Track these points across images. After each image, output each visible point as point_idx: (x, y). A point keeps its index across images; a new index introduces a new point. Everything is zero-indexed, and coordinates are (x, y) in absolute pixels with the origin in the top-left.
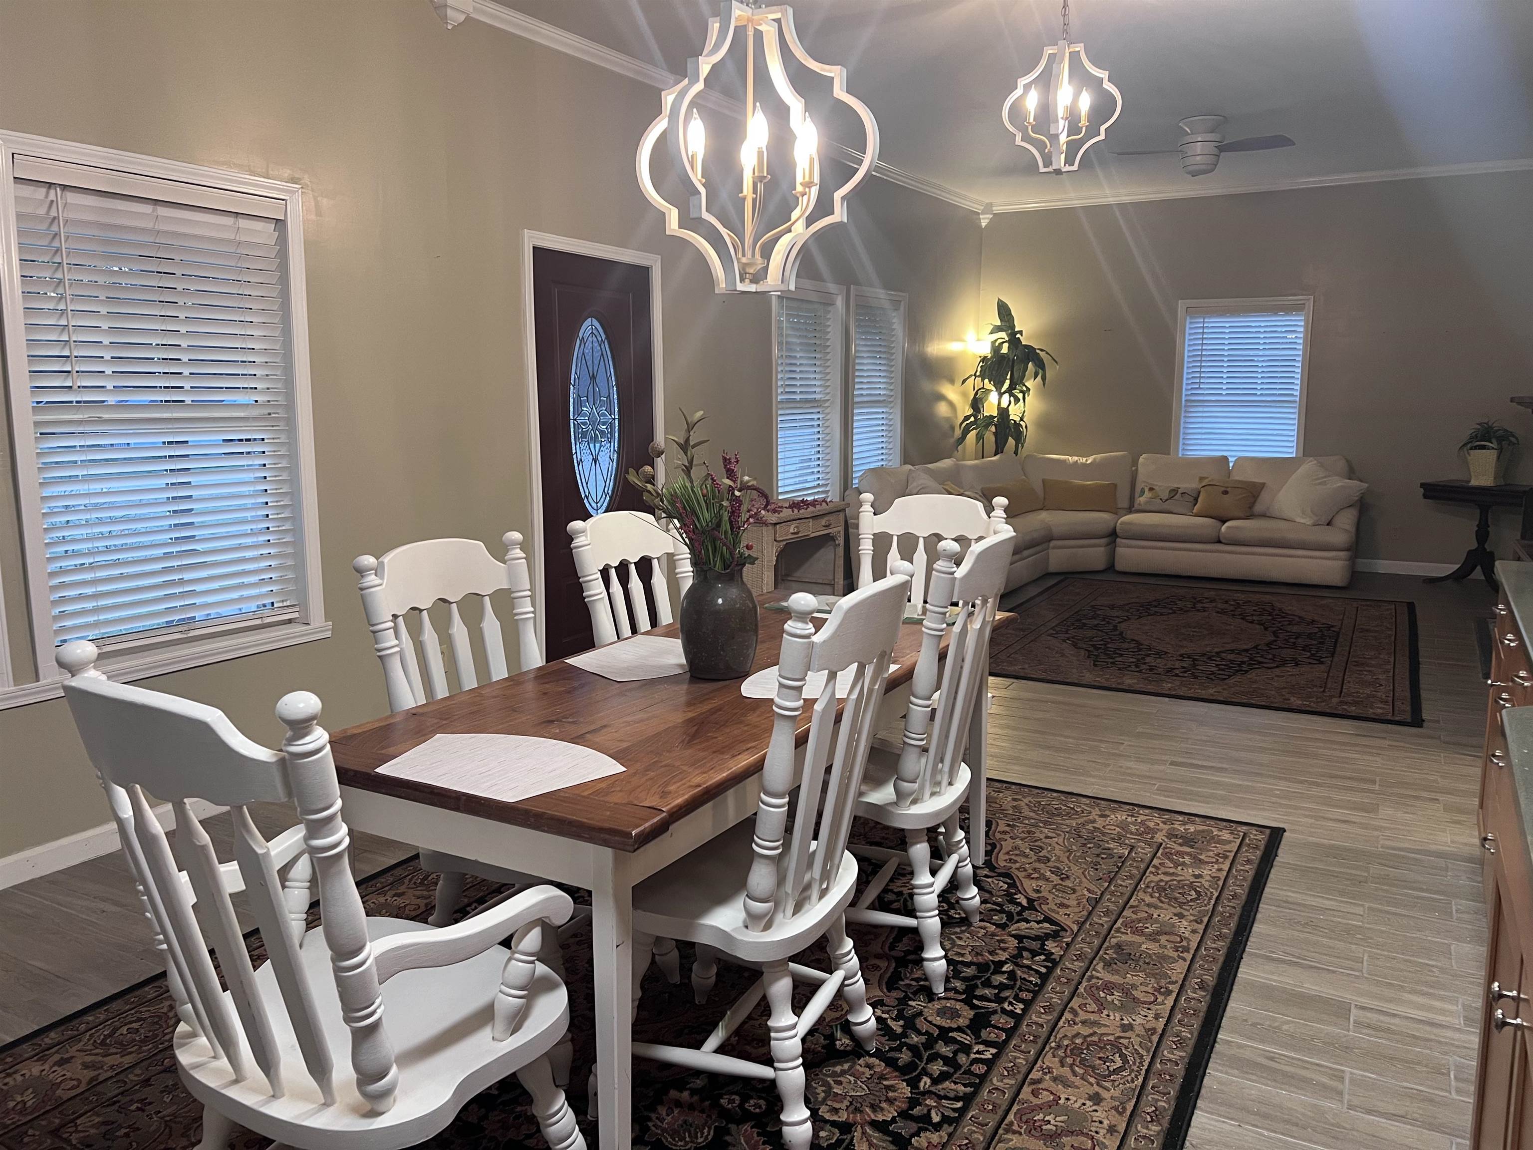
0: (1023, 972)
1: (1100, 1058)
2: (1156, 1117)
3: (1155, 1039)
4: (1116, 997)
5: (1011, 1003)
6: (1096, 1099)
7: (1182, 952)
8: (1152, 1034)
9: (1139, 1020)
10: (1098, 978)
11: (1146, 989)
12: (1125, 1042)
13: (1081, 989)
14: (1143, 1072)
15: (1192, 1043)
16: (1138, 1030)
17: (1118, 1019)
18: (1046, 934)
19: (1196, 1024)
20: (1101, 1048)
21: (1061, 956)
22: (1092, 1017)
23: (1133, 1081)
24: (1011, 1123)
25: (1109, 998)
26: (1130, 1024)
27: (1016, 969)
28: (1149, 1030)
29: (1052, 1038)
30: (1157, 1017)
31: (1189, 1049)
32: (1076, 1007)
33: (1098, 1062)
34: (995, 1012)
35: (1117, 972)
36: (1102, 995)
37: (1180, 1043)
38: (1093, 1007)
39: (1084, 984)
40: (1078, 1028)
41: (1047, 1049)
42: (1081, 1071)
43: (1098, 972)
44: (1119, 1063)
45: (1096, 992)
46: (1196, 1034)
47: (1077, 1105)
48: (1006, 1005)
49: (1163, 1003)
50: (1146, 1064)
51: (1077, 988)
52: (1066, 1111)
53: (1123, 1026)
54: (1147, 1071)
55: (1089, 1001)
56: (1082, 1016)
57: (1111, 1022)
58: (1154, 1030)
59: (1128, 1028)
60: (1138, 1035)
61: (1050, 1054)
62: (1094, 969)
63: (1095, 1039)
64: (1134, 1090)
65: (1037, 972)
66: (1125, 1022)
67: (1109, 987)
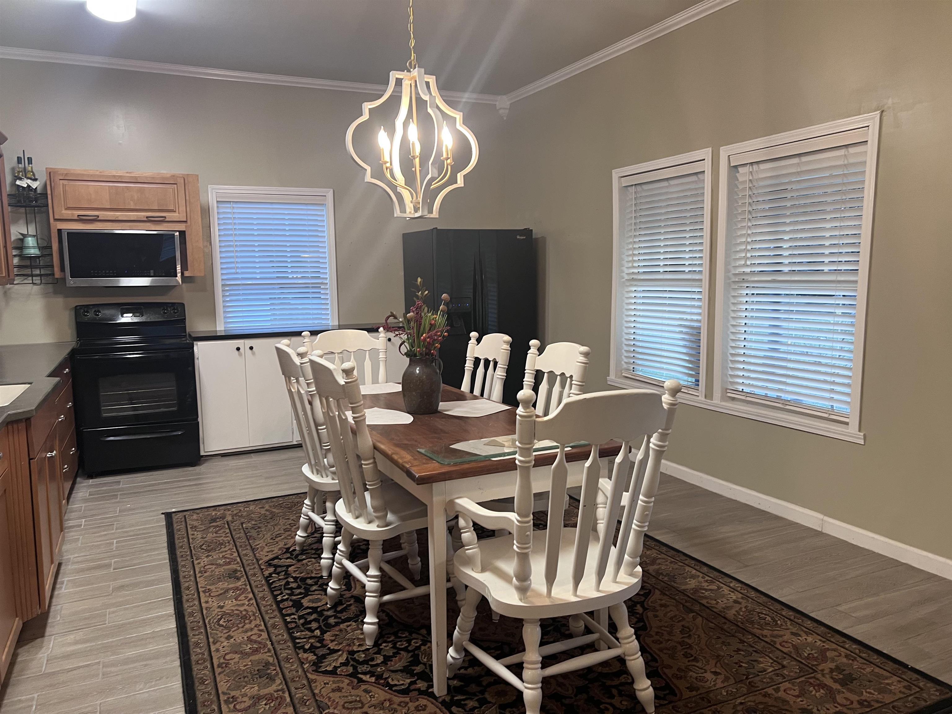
0: (306, 635)
1: (231, 620)
2: (192, 614)
3: (211, 640)
4: (247, 648)
5: (294, 618)
6: (221, 607)
7: (229, 698)
8: (214, 641)
9: (225, 644)
10: (266, 653)
11: (234, 661)
12: (225, 631)
13: (269, 643)
14: (207, 625)
15: (191, 647)
16: (222, 639)
17: (237, 639)
18: (322, 663)
19: (194, 658)
20: (234, 624)
21: (298, 654)
22: (249, 634)
23: (210, 620)
24: (246, 586)
25: (249, 646)
26: (229, 640)
27: (313, 635)
28: (217, 642)
29: (260, 616)
30: (217, 650)
31: (191, 644)
32: (262, 633)
33: (231, 619)
34: (297, 611)
35: (259, 662)
36: (255, 646)
37: (197, 644)
38: (254, 637)
39: (270, 646)
40: (253, 625)
41: (258, 612)
42: (235, 612)
43: (269, 656)
44: (221, 622)
45: (260, 645)
46: (192, 652)
47: (227, 602)
48: (296, 617)
49: (218, 658)
50: (208, 629)
51: (271, 641)
52: (229, 599)
53: (232, 637)
54: (206, 626)
55: (259, 639)
56: (255, 631)
57: (239, 637)
58: (214, 643)
59: (229, 638)
60: (221, 637)
61: (254, 610)
62: (272, 656)
63: (240, 626)
64: (207, 617)
65: (299, 638)
66: (232, 640)
67: (256, 651)
